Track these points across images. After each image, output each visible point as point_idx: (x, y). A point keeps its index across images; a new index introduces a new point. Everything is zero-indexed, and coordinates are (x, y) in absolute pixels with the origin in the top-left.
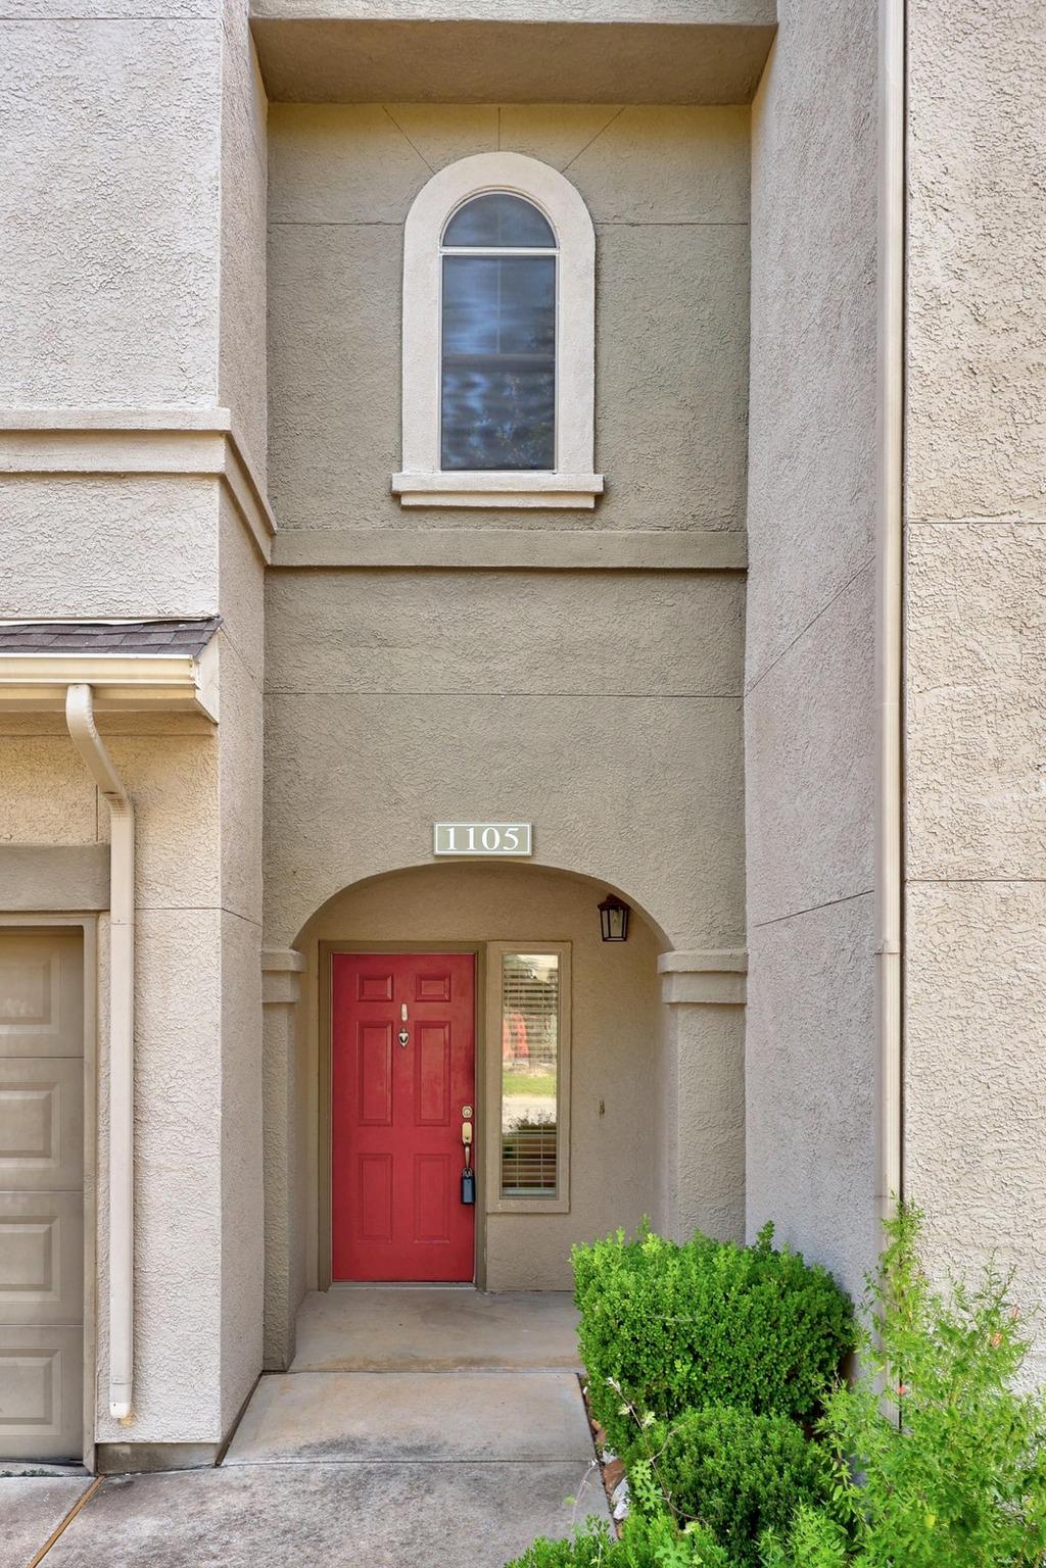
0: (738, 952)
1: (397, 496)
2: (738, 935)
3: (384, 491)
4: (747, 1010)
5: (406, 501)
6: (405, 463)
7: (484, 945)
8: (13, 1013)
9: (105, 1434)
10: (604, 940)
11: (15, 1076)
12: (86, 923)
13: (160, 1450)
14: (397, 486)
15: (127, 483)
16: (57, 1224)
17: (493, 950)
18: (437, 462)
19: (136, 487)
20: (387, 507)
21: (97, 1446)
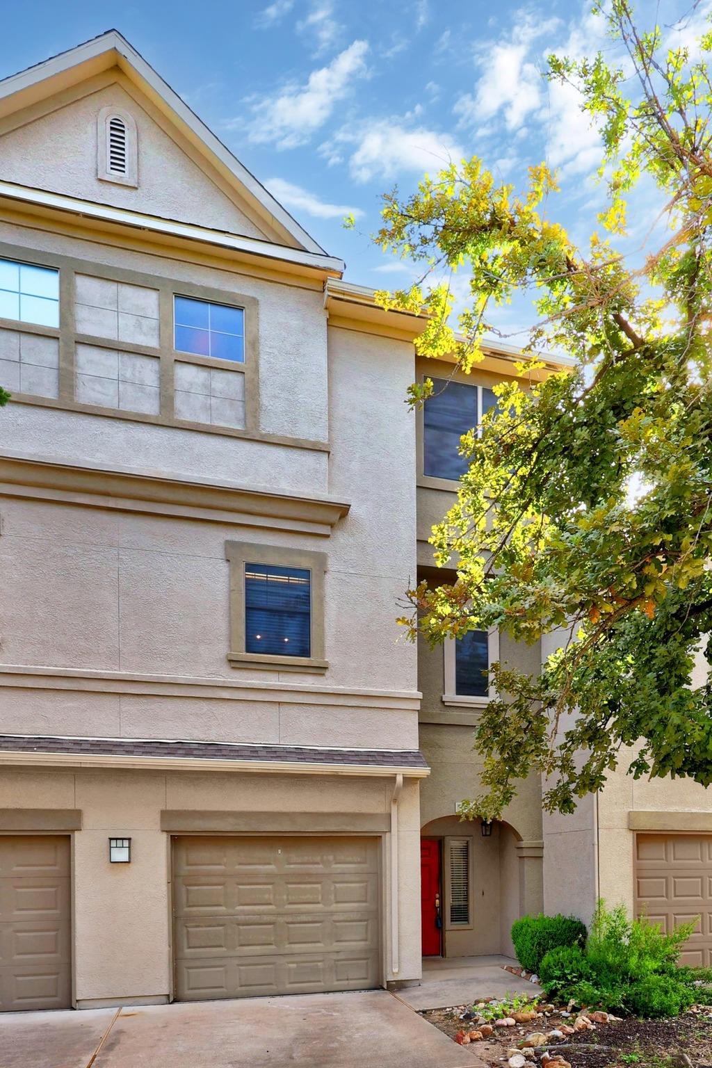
0: (541, 841)
1: (443, 702)
2: (541, 837)
3: (439, 700)
4: (544, 859)
5: (446, 704)
6: (446, 692)
7: (444, 837)
8: (356, 861)
9: (390, 978)
10: (483, 836)
11: (357, 879)
12: (383, 835)
13: (403, 982)
14: (444, 700)
15: (393, 711)
16: (369, 922)
17: (447, 838)
18: (455, 692)
19: (395, 712)
20: (440, 705)
21: (387, 982)
